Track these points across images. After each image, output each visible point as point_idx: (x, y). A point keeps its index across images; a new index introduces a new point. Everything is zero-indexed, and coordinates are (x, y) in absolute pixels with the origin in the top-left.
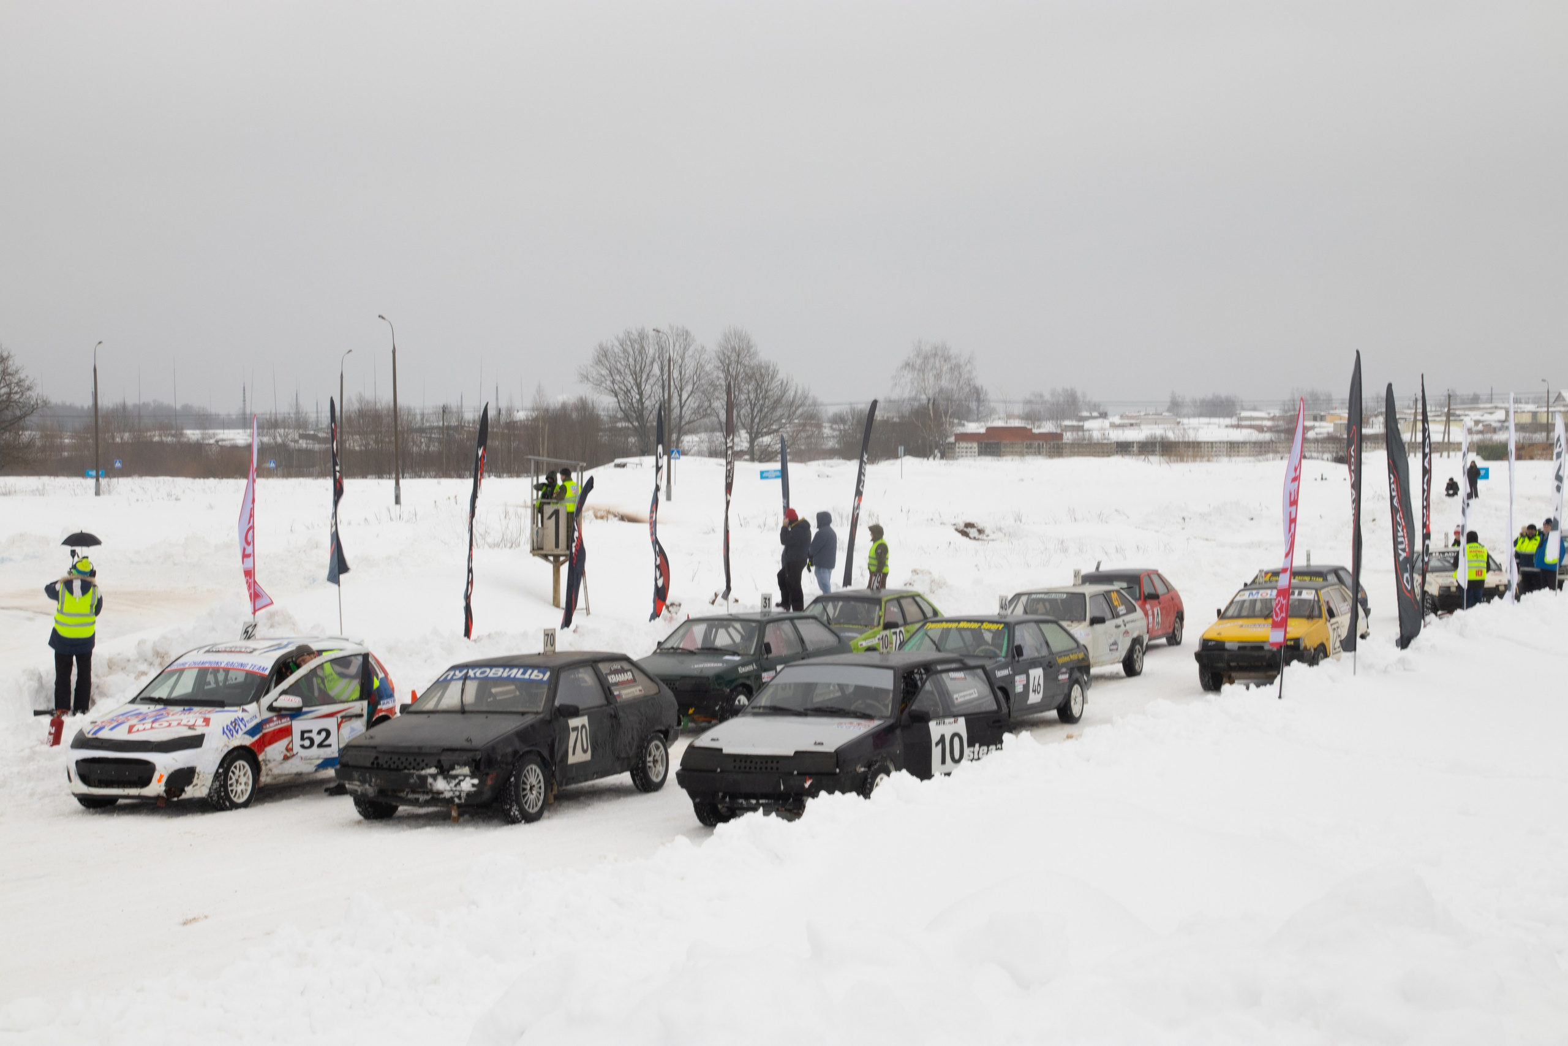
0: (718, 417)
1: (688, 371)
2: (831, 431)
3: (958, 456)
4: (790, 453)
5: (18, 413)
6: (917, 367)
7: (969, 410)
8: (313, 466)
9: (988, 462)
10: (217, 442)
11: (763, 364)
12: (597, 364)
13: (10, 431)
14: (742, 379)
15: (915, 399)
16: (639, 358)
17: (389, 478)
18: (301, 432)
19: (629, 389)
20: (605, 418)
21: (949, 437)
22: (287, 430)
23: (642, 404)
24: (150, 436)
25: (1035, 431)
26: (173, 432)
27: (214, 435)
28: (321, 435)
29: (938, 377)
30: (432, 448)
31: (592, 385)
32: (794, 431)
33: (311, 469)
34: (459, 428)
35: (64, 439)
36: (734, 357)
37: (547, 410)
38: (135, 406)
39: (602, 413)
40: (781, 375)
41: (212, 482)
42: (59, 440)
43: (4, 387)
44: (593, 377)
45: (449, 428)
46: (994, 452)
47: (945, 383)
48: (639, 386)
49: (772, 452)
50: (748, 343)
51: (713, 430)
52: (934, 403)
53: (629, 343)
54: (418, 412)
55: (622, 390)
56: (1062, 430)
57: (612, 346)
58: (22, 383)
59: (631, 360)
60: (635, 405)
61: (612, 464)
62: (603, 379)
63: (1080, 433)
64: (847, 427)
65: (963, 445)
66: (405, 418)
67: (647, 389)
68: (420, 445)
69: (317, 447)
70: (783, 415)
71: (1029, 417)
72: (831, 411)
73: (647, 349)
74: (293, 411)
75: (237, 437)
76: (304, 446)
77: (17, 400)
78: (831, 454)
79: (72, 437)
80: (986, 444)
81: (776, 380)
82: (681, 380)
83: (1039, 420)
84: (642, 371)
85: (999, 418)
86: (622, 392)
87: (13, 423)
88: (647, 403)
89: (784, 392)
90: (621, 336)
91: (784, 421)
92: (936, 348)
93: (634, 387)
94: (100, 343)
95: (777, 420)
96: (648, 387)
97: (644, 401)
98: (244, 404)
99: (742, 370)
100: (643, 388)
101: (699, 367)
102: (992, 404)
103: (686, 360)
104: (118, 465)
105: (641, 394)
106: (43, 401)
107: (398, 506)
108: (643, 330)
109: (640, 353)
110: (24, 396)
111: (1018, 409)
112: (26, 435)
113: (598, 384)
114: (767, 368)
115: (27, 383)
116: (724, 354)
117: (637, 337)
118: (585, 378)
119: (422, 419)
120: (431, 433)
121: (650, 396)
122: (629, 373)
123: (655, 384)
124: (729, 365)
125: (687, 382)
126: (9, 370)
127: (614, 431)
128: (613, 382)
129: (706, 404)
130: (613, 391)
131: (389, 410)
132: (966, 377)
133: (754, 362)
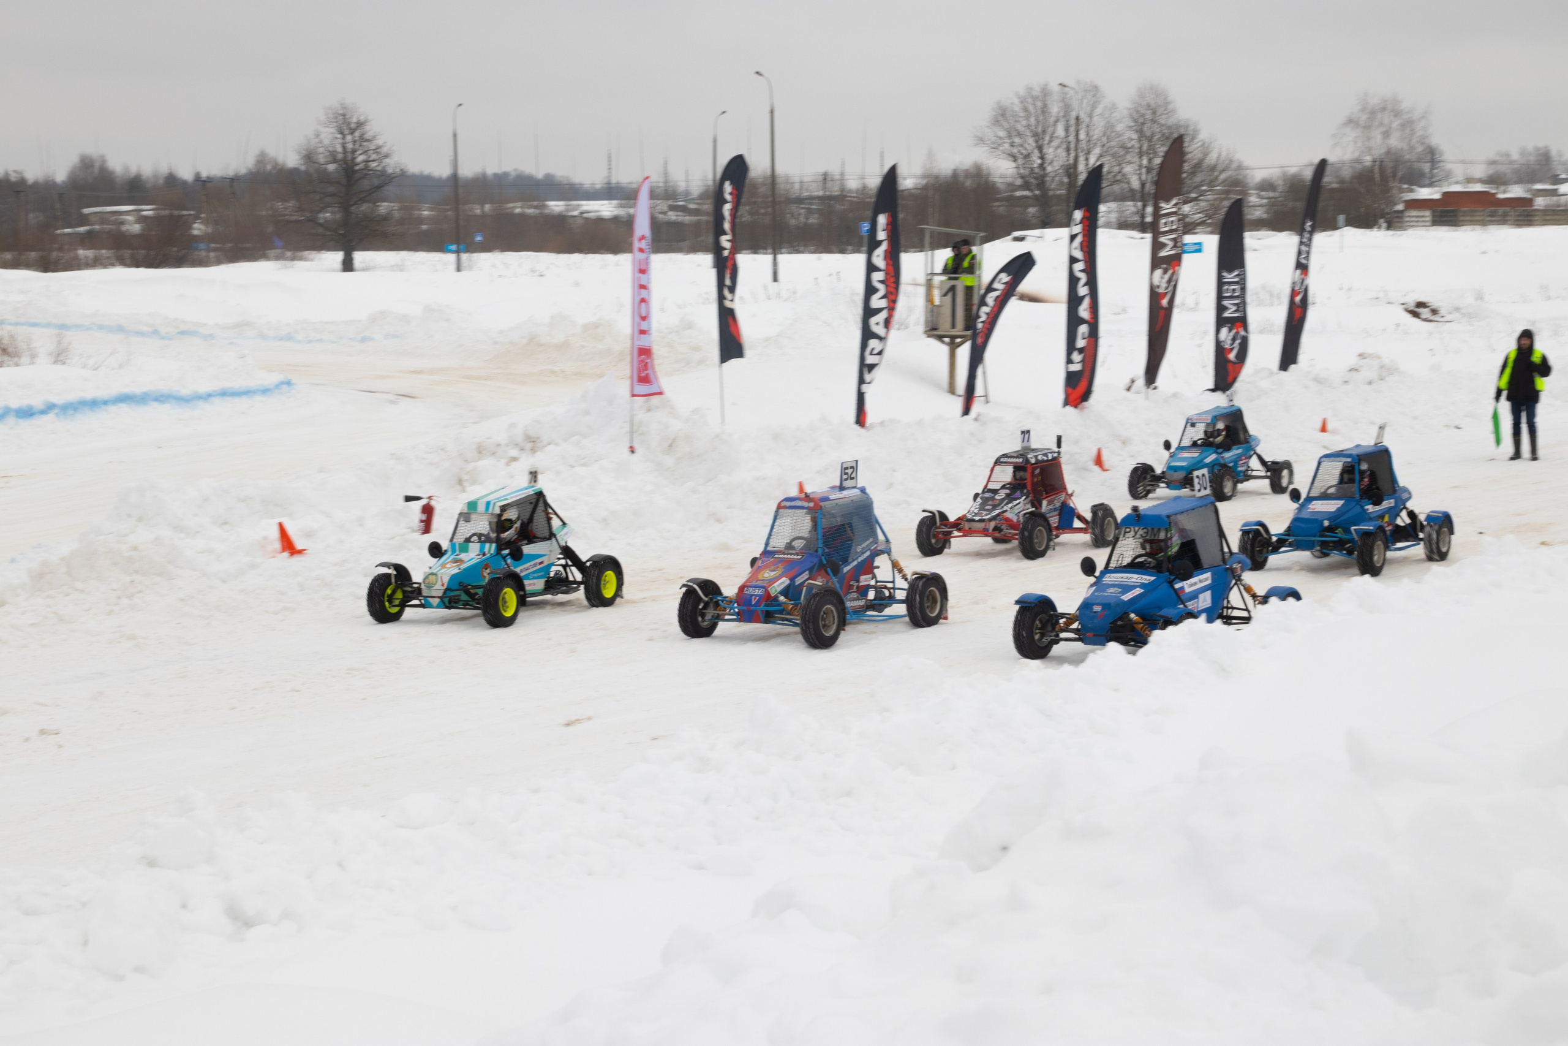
0: (1128, 183)
1: (1096, 132)
2: (1257, 200)
3: (1407, 226)
4: (1209, 225)
5: (376, 182)
6: (1362, 123)
7: (1421, 175)
8: (682, 241)
9: (1444, 233)
10: (582, 213)
11: (1182, 123)
12: (994, 125)
13: (368, 202)
14: (1159, 139)
15: (1358, 161)
16: (1041, 118)
17: (766, 254)
18: (670, 202)
19: (1030, 151)
20: (1002, 187)
21: (1396, 204)
22: (655, 201)
23: (1044, 169)
24: (510, 208)
25: (1501, 196)
26: (535, 203)
27: (579, 206)
28: (692, 206)
29: (1386, 134)
30: (811, 221)
31: (987, 148)
32: (1215, 200)
33: (682, 243)
34: (842, 197)
35: (424, 211)
36: (1149, 116)
37: (937, 177)
38: (496, 175)
39: (997, 180)
40: (1203, 136)
41: (576, 257)
42: (416, 212)
43: (361, 154)
44: (989, 140)
45: (830, 198)
46: (1451, 221)
47: (1395, 142)
48: (1040, 148)
49: (1192, 223)
50: (1166, 98)
51: (1121, 198)
52: (1381, 166)
53: (1029, 100)
54: (797, 179)
55: (1022, 154)
56: (1534, 195)
57: (1012, 104)
58: (378, 150)
59: (1032, 120)
60: (1036, 170)
61: (1010, 237)
62: (1000, 141)
63: (1555, 198)
64: (1277, 194)
65: (1414, 213)
66: (782, 186)
67: (1050, 152)
68: (797, 217)
69: (687, 219)
70: (1202, 181)
71: (1495, 180)
72: (1258, 175)
73: (1050, 106)
74: (661, 180)
75: (602, 208)
76: (673, 218)
77: (374, 169)
78: (1259, 225)
79: (431, 209)
80: (1442, 212)
81: (1196, 141)
82: (1089, 141)
83: (1505, 183)
84: (1044, 132)
85: (1457, 183)
86: (1021, 156)
87: (370, 194)
88: (1049, 169)
89: (1206, 154)
90: (1022, 92)
91: (1204, 188)
92: (1386, 101)
93: (1036, 153)
94: (460, 105)
95: (1195, 188)
96: (1051, 150)
97: (1045, 165)
98: (610, 173)
99: (1158, 130)
100: (1045, 151)
101: (1109, 126)
102: (1449, 166)
103: (1096, 119)
104: (479, 238)
105: (1042, 158)
106: (402, 170)
107: (776, 283)
108: (1046, 85)
109: (1043, 112)
110: (383, 164)
111: (1480, 171)
112: (384, 207)
113: (996, 147)
114: (1187, 127)
115: (385, 150)
116: (1138, 112)
117: (1040, 94)
118: (981, 140)
119: (801, 188)
120: (811, 204)
121: (1051, 162)
122: (1028, 134)
123: (1058, 147)
124: (1143, 124)
125: (1095, 144)
126: (367, 136)
127: (1011, 200)
128: (1012, 145)
129: (1117, 169)
130: (1009, 154)
131: (765, 178)
132: (1421, 133)
133: (1171, 121)
